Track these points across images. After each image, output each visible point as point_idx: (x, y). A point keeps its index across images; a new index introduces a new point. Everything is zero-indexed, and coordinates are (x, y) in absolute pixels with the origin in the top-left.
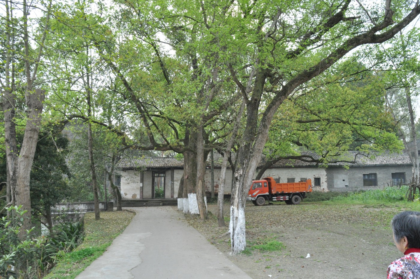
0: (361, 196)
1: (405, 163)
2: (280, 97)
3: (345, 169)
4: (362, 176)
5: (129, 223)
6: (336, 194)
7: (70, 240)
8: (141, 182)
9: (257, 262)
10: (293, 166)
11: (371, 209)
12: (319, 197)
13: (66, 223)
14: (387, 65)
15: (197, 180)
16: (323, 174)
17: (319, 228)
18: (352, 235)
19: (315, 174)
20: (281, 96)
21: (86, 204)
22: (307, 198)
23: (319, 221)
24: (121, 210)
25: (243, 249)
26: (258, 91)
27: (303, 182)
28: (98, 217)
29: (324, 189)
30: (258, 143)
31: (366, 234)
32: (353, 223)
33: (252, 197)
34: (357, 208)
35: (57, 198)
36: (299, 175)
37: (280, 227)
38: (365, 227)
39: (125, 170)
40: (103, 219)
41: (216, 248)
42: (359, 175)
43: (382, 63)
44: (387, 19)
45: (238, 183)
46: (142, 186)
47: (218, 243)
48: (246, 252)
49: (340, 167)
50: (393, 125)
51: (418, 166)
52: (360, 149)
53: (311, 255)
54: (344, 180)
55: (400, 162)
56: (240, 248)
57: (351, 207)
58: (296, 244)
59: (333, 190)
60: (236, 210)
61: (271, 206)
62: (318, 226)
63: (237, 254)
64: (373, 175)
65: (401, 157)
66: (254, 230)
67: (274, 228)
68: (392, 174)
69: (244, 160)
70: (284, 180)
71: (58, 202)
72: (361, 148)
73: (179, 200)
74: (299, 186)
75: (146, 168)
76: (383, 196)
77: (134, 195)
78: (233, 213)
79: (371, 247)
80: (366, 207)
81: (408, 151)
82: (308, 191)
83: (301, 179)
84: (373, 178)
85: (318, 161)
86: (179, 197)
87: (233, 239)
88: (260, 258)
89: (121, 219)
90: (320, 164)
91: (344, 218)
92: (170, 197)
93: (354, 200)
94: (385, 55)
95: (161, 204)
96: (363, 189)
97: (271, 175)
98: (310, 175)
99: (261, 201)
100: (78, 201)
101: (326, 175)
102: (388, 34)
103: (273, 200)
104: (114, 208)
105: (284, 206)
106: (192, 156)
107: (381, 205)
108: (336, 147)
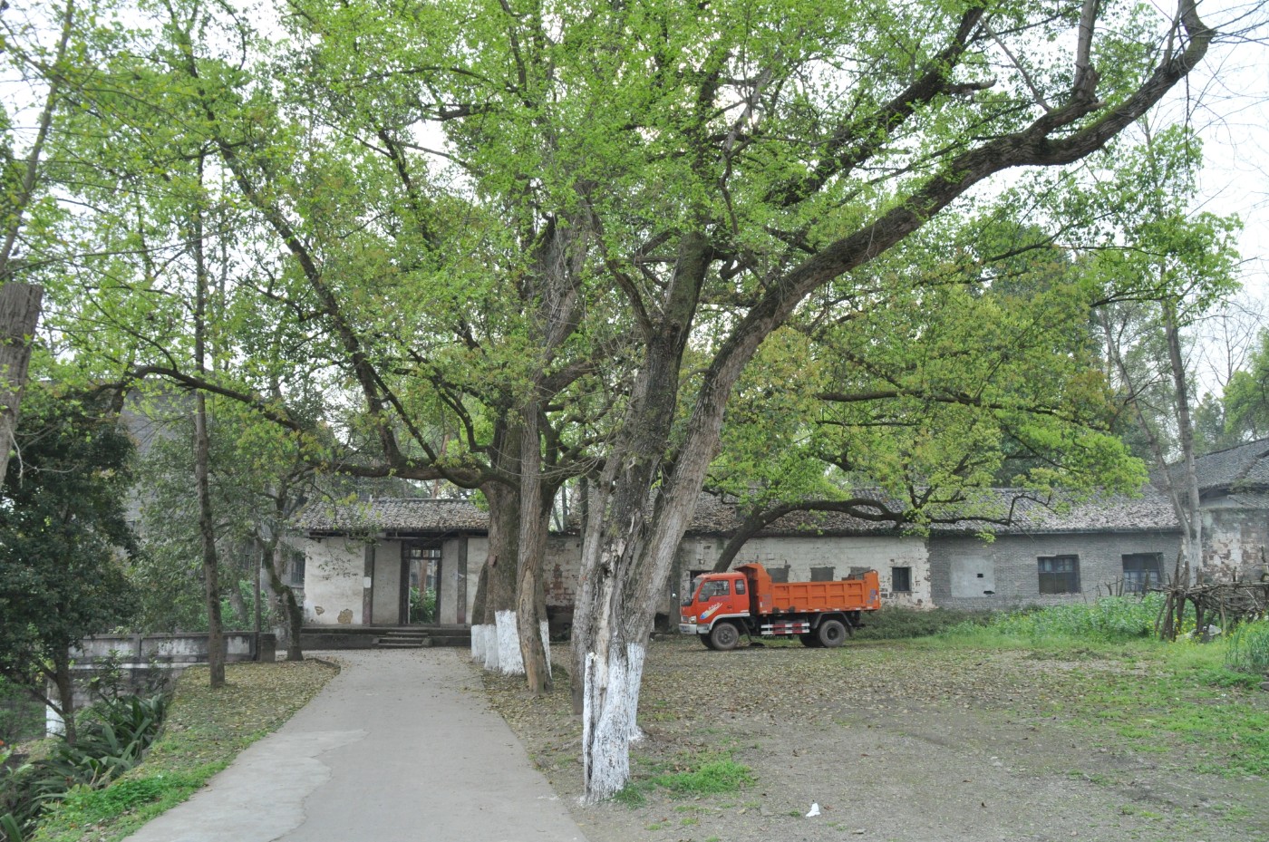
0: (1027, 622)
1: (1162, 524)
2: (757, 323)
3: (984, 541)
4: (1035, 562)
5: (307, 700)
6: (956, 617)
7: (120, 751)
8: (366, 575)
9: (652, 829)
10: (820, 533)
11: (1049, 663)
12: (904, 626)
13: (121, 699)
14: (1096, 234)
15: (519, 572)
16: (917, 557)
17: (874, 722)
18: (968, 745)
19: (893, 556)
20: (761, 318)
21: (195, 639)
22: (869, 629)
23: (881, 701)
24: (300, 658)
25: (619, 787)
26: (682, 301)
27: (856, 581)
28: (218, 680)
29: (920, 601)
30: (687, 459)
31: (1009, 743)
32: (983, 707)
33: (700, 622)
34: (1007, 660)
35: (89, 620)
36: (845, 558)
37: (762, 719)
38: (1014, 720)
39: (318, 535)
40: (235, 686)
41: (545, 782)
42: (1026, 559)
43: (1080, 225)
44: (1080, 95)
45: (608, 582)
46: (369, 586)
47: (556, 767)
48: (628, 796)
49: (969, 537)
50: (1110, 413)
51: (1199, 535)
52: (1027, 483)
53: (825, 808)
54: (980, 576)
55: (1146, 523)
56: (609, 783)
57: (992, 658)
58: (789, 772)
59: (948, 605)
60: (601, 666)
61: (756, 652)
62: (874, 716)
63: (602, 800)
64: (1067, 562)
65: (1150, 506)
66: (674, 728)
67: (740, 722)
68: (1125, 557)
69: (630, 511)
70: (800, 575)
71: (90, 633)
72: (1028, 478)
73: (475, 629)
74: (840, 593)
75: (383, 530)
76: (1090, 624)
77: (346, 615)
78: (592, 675)
79: (1015, 782)
80: (1035, 656)
81: (1169, 489)
82: (870, 608)
83: (853, 569)
84: (1068, 568)
85: (900, 518)
86: (475, 623)
87: (589, 754)
88: (666, 815)
89: (289, 688)
90: (908, 526)
91: (960, 692)
92: (454, 620)
93: (1006, 637)
94: (1090, 201)
95: (426, 641)
96: (1039, 602)
97: (763, 557)
98: (880, 559)
99: (726, 637)
100: (168, 630)
101: (928, 560)
102: (1084, 139)
103: (764, 633)
104: (277, 653)
105: (794, 652)
106: (510, 498)
107: (1081, 652)
108: (955, 477)
